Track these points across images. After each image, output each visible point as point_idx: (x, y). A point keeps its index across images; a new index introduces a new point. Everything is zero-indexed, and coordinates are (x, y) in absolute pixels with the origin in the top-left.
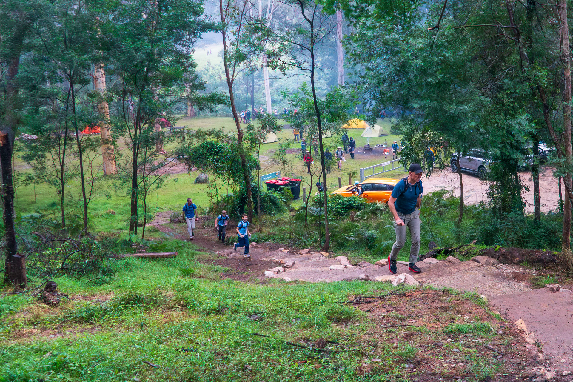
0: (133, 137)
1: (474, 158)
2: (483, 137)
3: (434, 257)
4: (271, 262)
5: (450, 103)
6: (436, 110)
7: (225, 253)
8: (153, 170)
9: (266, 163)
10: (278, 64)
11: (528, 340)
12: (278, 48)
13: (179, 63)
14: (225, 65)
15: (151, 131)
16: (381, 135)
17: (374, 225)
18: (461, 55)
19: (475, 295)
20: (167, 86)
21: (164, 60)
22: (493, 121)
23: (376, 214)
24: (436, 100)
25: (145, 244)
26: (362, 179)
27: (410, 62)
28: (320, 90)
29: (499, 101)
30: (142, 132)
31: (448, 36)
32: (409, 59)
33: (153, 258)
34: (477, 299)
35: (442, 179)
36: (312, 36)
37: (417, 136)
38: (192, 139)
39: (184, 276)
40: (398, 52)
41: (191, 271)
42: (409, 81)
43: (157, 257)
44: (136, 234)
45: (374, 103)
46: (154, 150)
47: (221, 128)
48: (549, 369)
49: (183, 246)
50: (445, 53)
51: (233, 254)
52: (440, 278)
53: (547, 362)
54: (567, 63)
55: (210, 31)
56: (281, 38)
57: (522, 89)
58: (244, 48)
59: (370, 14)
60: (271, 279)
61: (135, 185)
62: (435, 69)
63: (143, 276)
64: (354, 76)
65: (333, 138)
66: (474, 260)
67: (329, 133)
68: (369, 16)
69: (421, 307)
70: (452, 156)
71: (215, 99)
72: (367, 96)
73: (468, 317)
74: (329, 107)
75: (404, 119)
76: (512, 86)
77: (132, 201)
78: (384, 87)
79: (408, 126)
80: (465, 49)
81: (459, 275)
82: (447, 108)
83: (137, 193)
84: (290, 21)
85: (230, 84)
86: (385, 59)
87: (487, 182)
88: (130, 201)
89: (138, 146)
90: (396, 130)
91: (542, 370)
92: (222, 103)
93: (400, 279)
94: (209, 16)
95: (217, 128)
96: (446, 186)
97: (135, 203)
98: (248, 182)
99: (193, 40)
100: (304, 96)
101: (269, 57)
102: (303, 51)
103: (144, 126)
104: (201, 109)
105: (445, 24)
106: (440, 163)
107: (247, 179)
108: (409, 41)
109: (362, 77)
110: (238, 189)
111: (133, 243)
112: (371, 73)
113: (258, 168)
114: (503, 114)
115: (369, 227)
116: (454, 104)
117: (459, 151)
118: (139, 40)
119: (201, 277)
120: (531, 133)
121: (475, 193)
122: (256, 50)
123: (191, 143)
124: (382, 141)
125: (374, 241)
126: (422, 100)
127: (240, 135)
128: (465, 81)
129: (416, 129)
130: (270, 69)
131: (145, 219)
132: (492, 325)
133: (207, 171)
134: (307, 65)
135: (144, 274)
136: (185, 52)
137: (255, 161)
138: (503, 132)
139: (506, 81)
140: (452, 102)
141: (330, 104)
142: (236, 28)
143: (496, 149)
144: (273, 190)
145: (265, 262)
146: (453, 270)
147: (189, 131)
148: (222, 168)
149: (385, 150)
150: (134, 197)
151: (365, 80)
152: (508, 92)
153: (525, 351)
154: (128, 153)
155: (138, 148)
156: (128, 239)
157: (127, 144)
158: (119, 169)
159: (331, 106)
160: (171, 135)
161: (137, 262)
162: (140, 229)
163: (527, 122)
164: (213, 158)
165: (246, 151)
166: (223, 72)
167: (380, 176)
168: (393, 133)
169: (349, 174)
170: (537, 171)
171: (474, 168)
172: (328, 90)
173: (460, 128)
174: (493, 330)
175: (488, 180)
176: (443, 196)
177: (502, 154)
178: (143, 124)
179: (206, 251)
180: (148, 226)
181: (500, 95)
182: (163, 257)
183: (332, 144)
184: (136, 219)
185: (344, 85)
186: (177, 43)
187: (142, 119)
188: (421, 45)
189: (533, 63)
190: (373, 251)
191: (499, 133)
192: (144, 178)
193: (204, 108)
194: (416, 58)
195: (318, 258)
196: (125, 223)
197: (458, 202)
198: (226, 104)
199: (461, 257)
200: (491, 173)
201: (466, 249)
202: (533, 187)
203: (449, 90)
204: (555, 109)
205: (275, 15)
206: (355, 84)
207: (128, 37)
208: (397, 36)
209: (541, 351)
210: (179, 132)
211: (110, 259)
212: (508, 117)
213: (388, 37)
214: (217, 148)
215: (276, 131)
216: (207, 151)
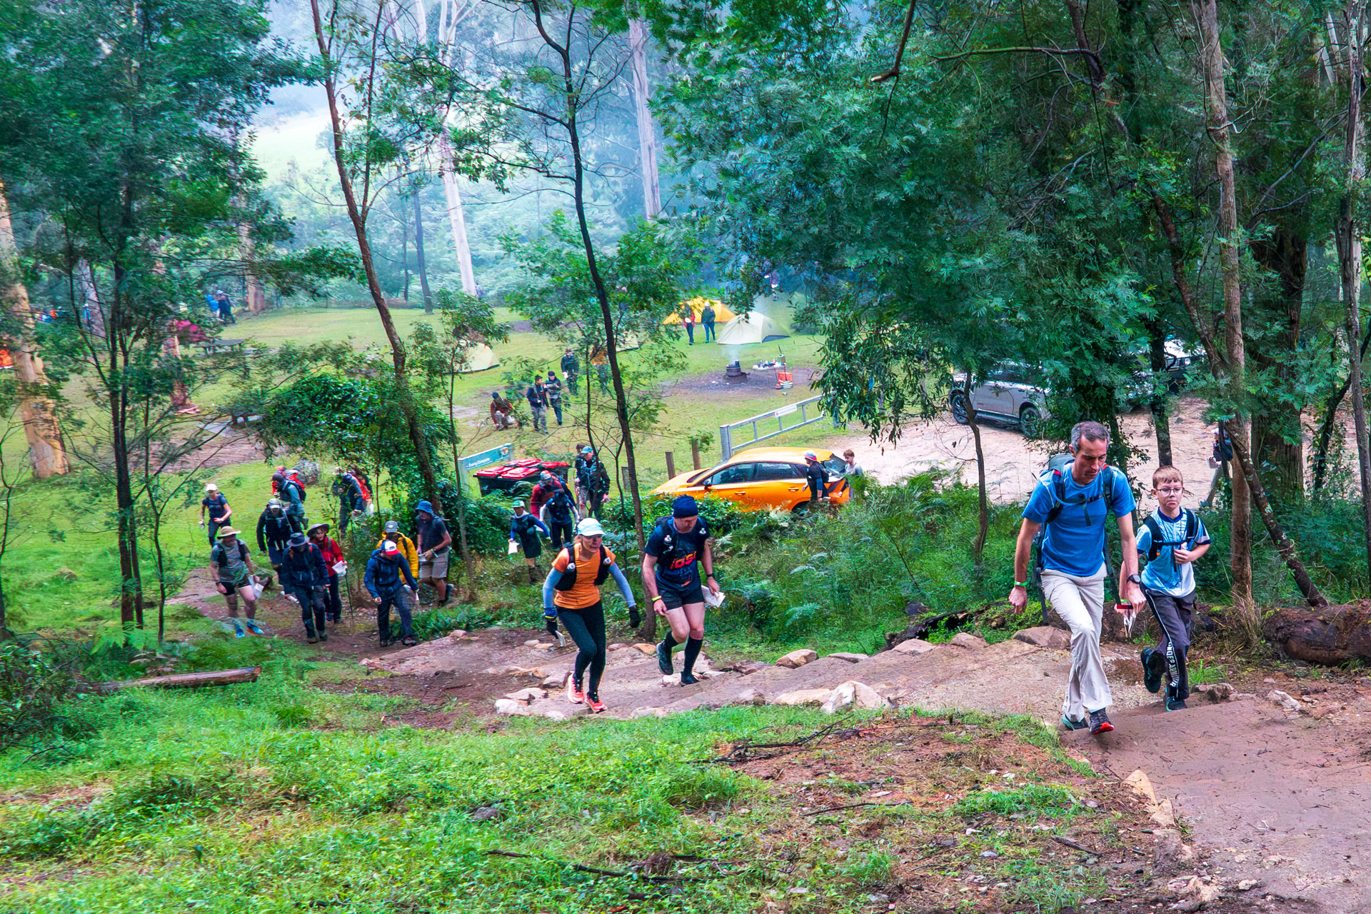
0: (107, 375)
1: (1007, 385)
2: (1026, 334)
3: (923, 636)
4: (508, 675)
5: (938, 253)
6: (905, 268)
7: (384, 663)
8: (171, 457)
9: (472, 426)
10: (483, 163)
11: (1158, 817)
12: (482, 123)
13: (215, 171)
14: (342, 172)
15: (156, 356)
16: (767, 339)
17: (766, 567)
18: (958, 130)
19: (1026, 723)
20: (188, 234)
21: (173, 167)
22: (1048, 292)
23: (769, 539)
24: (902, 247)
25: (170, 653)
26: (727, 453)
27: (831, 151)
28: (598, 227)
29: (1060, 242)
30: (131, 361)
31: (923, 82)
32: (828, 145)
33: (195, 686)
34: (1033, 731)
35: (931, 443)
36: (570, 88)
37: (861, 336)
38: (270, 372)
39: (285, 727)
40: (798, 128)
41: (302, 712)
42: (832, 199)
43: (206, 683)
44: (141, 628)
45: (744, 258)
46: (167, 406)
47: (347, 340)
48: (1208, 878)
49: (271, 650)
50: (916, 125)
51: (407, 663)
52: (941, 686)
53: (1203, 864)
54: (1222, 138)
55: (291, 82)
56: (488, 95)
57: (1117, 210)
58: (389, 126)
59: (719, 30)
60: (512, 720)
61: (126, 500)
62: (895, 167)
63: (177, 735)
64: (689, 193)
65: (645, 351)
66: (1022, 639)
67: (631, 340)
68: (718, 36)
69: (897, 758)
70: (953, 384)
71: (322, 263)
72: (727, 242)
73: (1013, 776)
74: (628, 272)
75: (825, 295)
76: (1090, 203)
77: (122, 544)
78: (771, 217)
79: (835, 312)
80: (967, 114)
81: (984, 678)
82: (932, 266)
83: (132, 519)
84: (504, 48)
85: (358, 220)
86: (766, 147)
87: (1044, 443)
88: (115, 543)
89: (124, 397)
90: (805, 323)
91: (1191, 883)
92: (341, 273)
93: (841, 697)
94: (285, 40)
95: (336, 341)
96: (943, 459)
97: (128, 546)
98: (428, 477)
99: (248, 108)
100: (558, 245)
101: (460, 148)
102: (549, 128)
103: (136, 344)
104: (287, 292)
105: (915, 51)
106: (923, 403)
107: (426, 469)
108: (827, 97)
109: (710, 194)
110: (404, 496)
111: (137, 652)
112: (734, 183)
113: (453, 438)
114: (1070, 275)
115: (753, 573)
116: (948, 254)
117: (967, 370)
118: (98, 113)
119: (328, 726)
120: (1142, 318)
121: (1013, 472)
122: (422, 129)
123: (268, 382)
124: (770, 353)
125: (771, 607)
126: (867, 248)
127: (399, 356)
128: (973, 192)
129: (857, 318)
130: (463, 178)
131: (162, 588)
132: (1072, 789)
133: (318, 452)
134: (562, 165)
135: (178, 728)
136: (229, 141)
137: (442, 421)
138: (1073, 318)
139: (1073, 190)
140: (944, 249)
141: (631, 263)
142: (363, 70)
143: (1058, 364)
144: (500, 492)
145: (494, 677)
146: (970, 667)
147: (259, 352)
148: (358, 445)
149: (779, 376)
150: (126, 529)
151: (719, 202)
152: (1081, 217)
153: (1152, 844)
154: (98, 419)
155: (125, 403)
156: (120, 643)
157: (93, 394)
158: (74, 461)
159: (634, 268)
160: (209, 363)
161: (154, 700)
162: (150, 615)
163: (1131, 293)
164: (330, 420)
165: (417, 395)
166: (334, 190)
167: (771, 442)
168: (798, 330)
169: (694, 443)
170: (1162, 410)
171: (1009, 409)
172: (622, 227)
173: (967, 315)
174: (1073, 800)
175: (1046, 438)
176: (936, 483)
177: (1075, 373)
178: (130, 339)
179: (333, 659)
180: (172, 605)
181: (1062, 227)
182: (222, 683)
183: (644, 368)
184: (139, 589)
185: (664, 216)
186: (203, 119)
187: (127, 324)
188: (856, 107)
189: (1138, 141)
190: (770, 632)
191: (1063, 322)
192: (147, 481)
193: (295, 288)
194: (846, 140)
195: (628, 659)
196: (109, 602)
197: (974, 499)
198: (352, 275)
199: (988, 634)
200: (1051, 421)
201: (999, 612)
202: (1157, 449)
203: (935, 220)
204: (1198, 254)
205: (464, 33)
206: (694, 213)
207: (68, 108)
208: (794, 86)
209: (1188, 840)
210: (232, 355)
211: (81, 696)
212: (1084, 281)
213: (769, 88)
214: (337, 393)
215: (494, 341)
216: (313, 399)
